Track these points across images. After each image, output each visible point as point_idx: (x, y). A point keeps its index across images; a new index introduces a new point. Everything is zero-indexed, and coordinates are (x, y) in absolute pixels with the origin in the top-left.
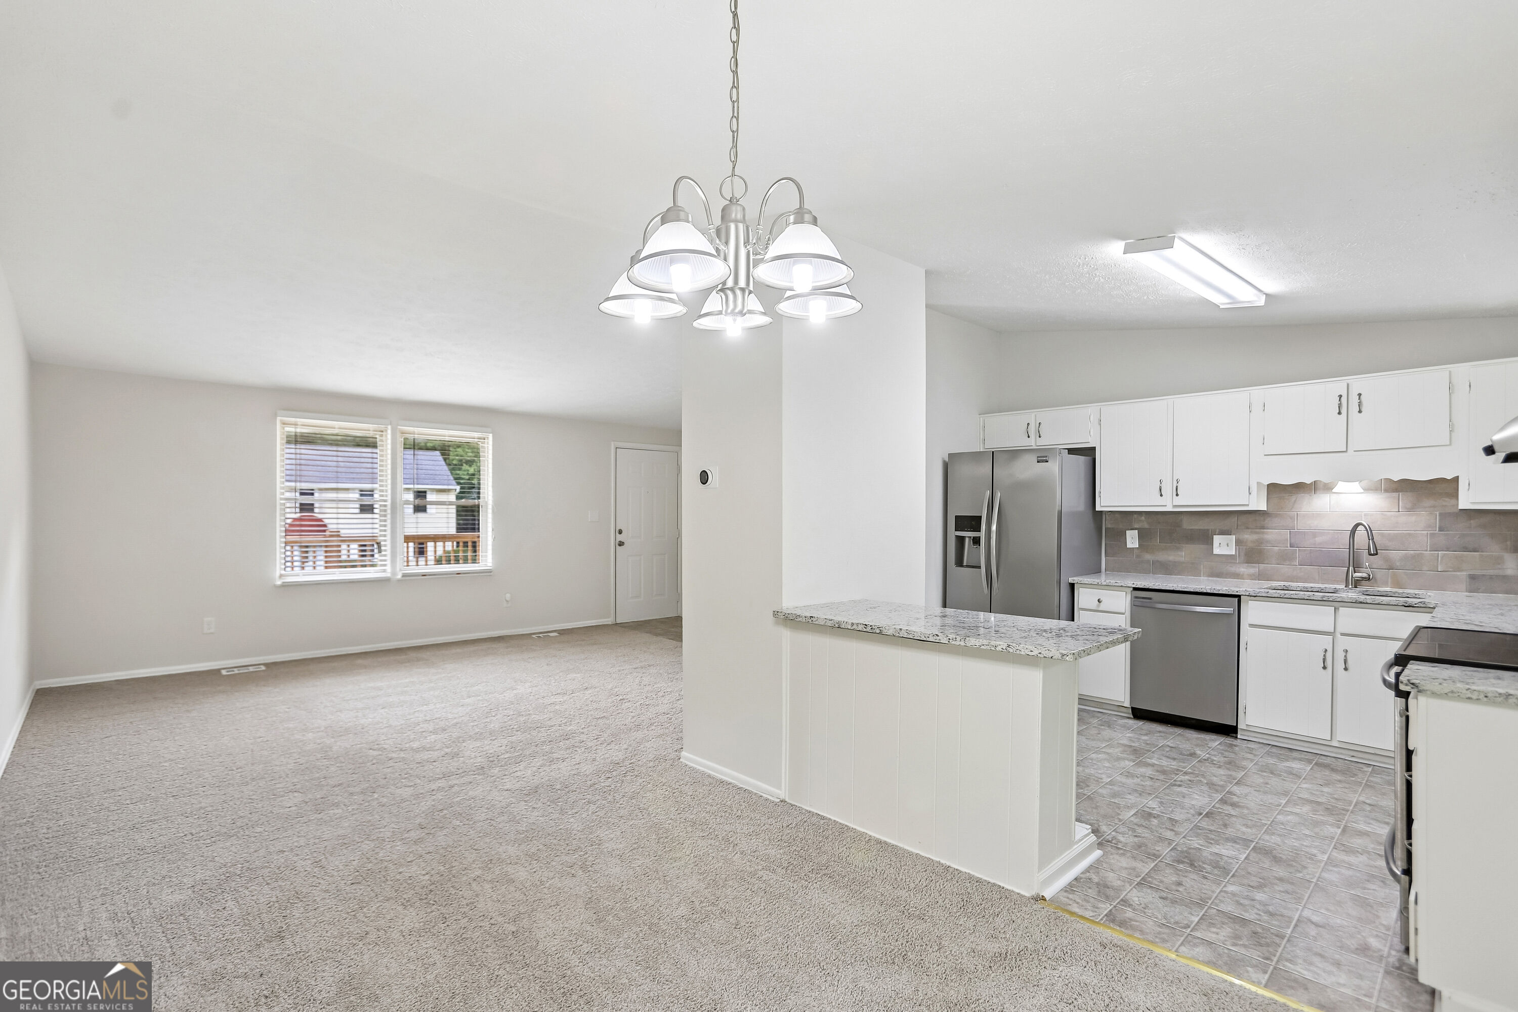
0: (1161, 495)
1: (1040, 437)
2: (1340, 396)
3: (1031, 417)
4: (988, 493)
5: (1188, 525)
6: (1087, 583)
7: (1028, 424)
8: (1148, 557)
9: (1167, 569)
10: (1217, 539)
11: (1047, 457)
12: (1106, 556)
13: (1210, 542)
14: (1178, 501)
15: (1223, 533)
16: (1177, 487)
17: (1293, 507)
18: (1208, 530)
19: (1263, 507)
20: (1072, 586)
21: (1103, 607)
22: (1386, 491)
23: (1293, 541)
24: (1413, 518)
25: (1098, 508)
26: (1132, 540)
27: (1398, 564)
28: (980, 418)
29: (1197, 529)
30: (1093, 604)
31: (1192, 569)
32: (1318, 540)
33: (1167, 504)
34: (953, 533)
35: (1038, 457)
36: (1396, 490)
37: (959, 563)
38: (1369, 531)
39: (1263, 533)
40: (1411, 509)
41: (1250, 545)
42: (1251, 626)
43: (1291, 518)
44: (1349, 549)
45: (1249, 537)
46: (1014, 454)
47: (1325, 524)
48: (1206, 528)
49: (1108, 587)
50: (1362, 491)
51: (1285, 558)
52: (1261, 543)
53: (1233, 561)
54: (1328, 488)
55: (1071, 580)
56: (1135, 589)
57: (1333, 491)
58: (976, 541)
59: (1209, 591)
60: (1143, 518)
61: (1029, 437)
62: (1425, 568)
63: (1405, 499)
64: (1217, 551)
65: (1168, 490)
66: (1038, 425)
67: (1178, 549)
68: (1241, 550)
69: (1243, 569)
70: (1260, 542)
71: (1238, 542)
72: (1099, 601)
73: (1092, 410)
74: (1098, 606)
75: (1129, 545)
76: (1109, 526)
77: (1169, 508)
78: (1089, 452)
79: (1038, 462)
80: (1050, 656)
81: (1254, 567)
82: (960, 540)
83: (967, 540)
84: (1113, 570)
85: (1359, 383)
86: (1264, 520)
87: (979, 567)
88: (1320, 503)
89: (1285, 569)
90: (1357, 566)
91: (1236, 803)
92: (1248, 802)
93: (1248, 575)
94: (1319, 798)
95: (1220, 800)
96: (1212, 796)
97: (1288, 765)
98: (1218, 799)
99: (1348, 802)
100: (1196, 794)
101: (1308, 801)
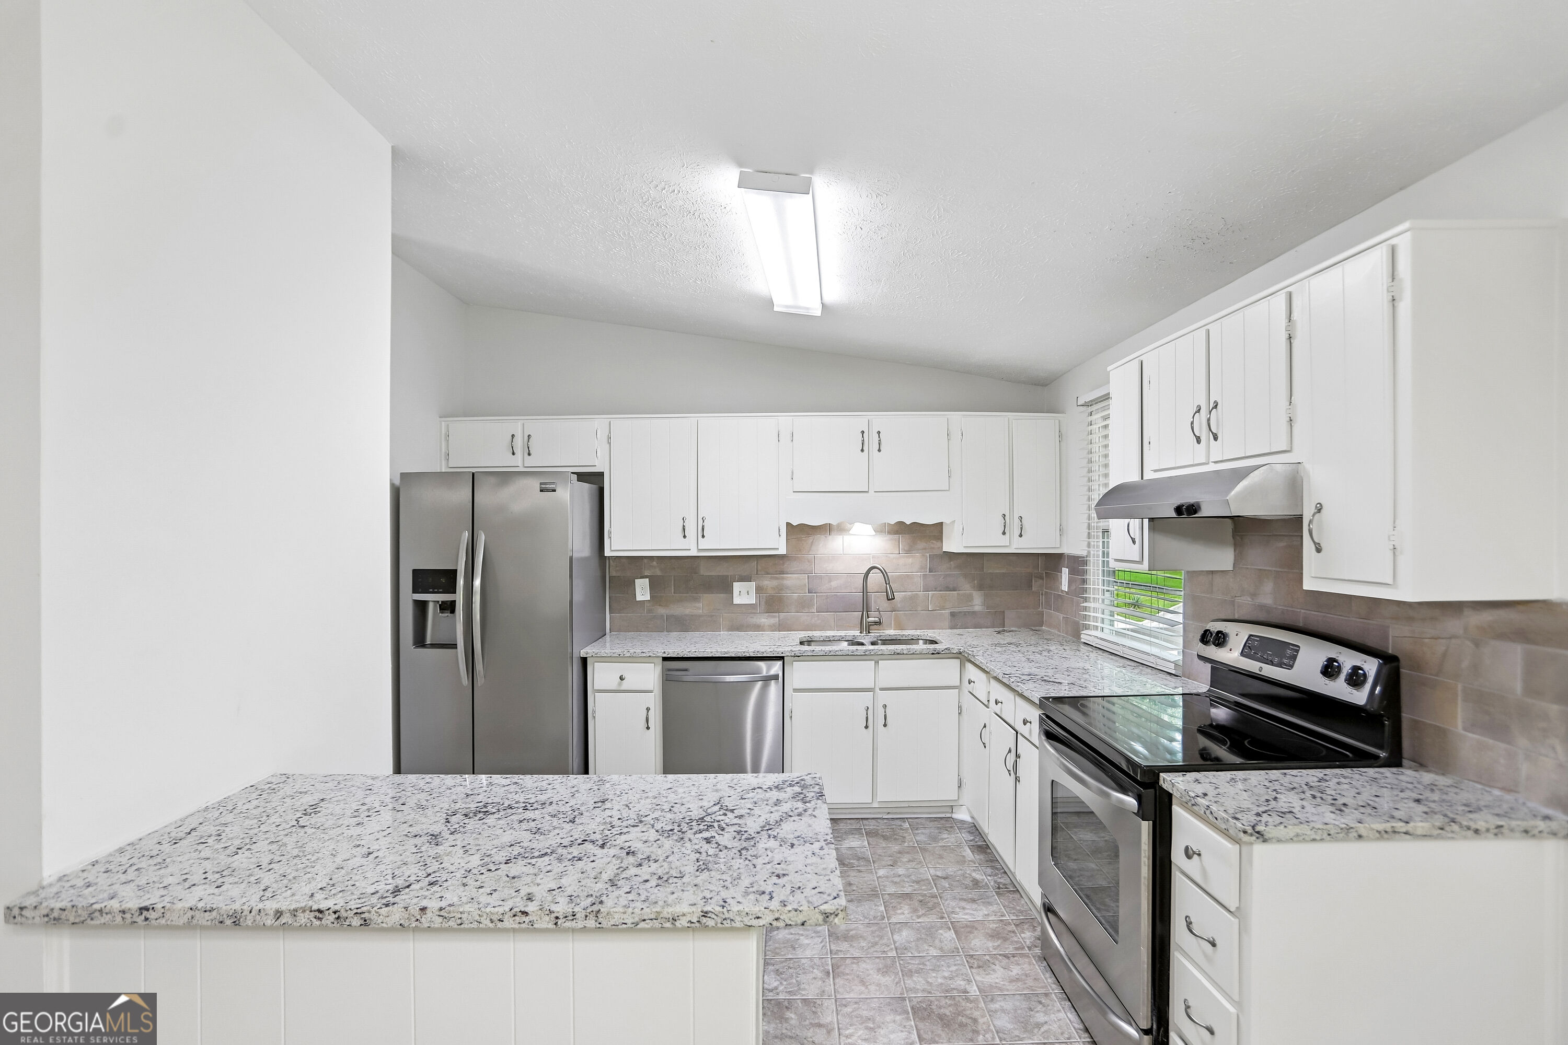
0: (685, 537)
1: (529, 454)
2: (863, 432)
3: (517, 426)
4: (466, 535)
5: (705, 571)
6: (605, 655)
7: (513, 436)
8: (661, 611)
9: (683, 625)
10: (737, 586)
11: (553, 483)
12: (610, 613)
13: (729, 590)
14: (704, 544)
15: (743, 579)
16: (703, 526)
17: (810, 550)
18: (728, 576)
19: (783, 551)
20: (584, 661)
21: (625, 685)
22: (889, 533)
23: (810, 587)
24: (910, 560)
25: (607, 553)
26: (642, 589)
27: (899, 606)
28: (441, 422)
29: (715, 576)
30: (613, 683)
31: (708, 623)
32: (834, 584)
33: (690, 548)
34: (408, 597)
35: (541, 484)
36: (896, 532)
37: (420, 641)
38: (884, 573)
39: (783, 578)
40: (909, 551)
41: (771, 592)
42: (795, 690)
43: (808, 562)
44: (863, 592)
45: (769, 583)
46: (505, 477)
47: (838, 567)
48: (725, 574)
49: (633, 659)
50: (874, 533)
51: (803, 605)
52: (782, 589)
53: (753, 611)
54: (840, 529)
55: (583, 655)
56: (665, 659)
57: (850, 532)
58: (449, 607)
59: (752, 655)
60: (655, 563)
61: (513, 454)
62: (920, 609)
63: (904, 540)
64: (737, 600)
65: (691, 531)
66: (526, 438)
67: (696, 599)
68: (761, 598)
69: (765, 620)
70: (780, 588)
71: (759, 590)
72: (622, 678)
73: (599, 423)
74: (620, 684)
75: (639, 598)
76: (614, 574)
77: (693, 553)
78: (594, 479)
79: (541, 491)
81: (774, 617)
82: (421, 607)
83: (431, 606)
84: (619, 631)
85: (881, 421)
86: (783, 564)
87: (454, 646)
88: (836, 544)
89: (804, 617)
90: (866, 607)
91: (847, 932)
92: (856, 925)
93: (769, 626)
94: (903, 887)
95: (829, 936)
96: (819, 932)
97: (848, 846)
98: (827, 934)
99: (927, 882)
100: (802, 935)
101: (899, 897)
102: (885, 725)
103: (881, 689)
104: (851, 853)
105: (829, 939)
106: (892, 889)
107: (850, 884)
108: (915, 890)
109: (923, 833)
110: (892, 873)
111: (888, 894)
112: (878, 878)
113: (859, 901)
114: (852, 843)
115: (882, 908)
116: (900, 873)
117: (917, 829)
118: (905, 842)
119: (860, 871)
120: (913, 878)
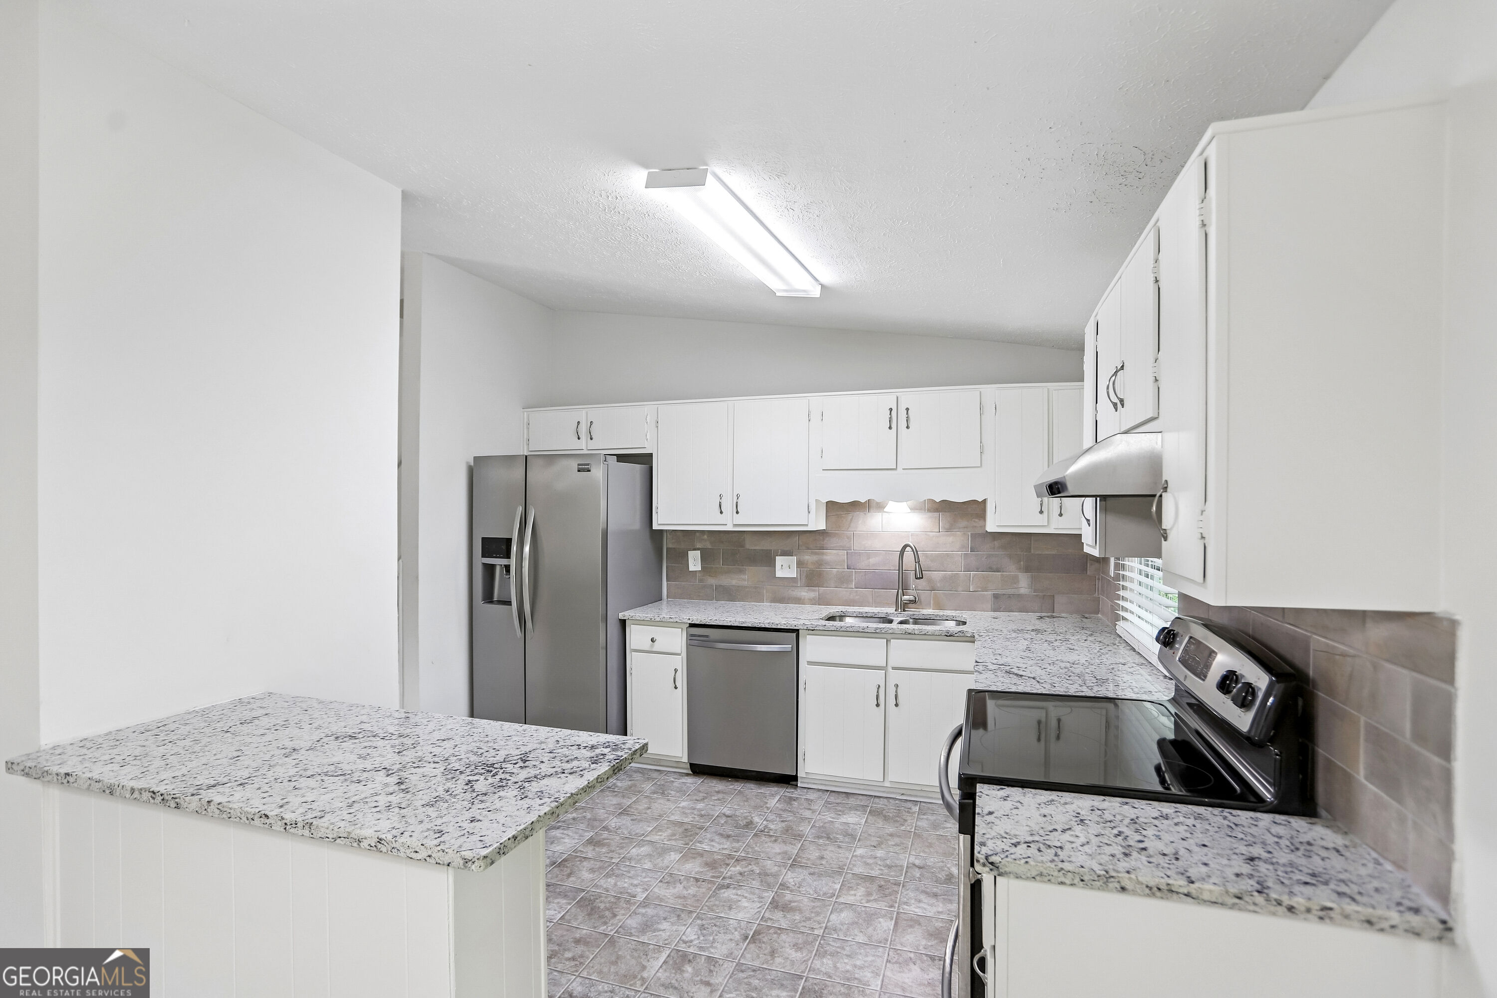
0: (721, 512)
1: (591, 439)
2: (891, 410)
3: (582, 414)
4: (520, 509)
5: (751, 545)
6: (639, 618)
7: (579, 422)
8: (711, 581)
9: (730, 595)
10: (779, 560)
11: (588, 465)
12: (667, 580)
13: (772, 564)
14: (740, 519)
15: (785, 553)
16: (737, 503)
17: (849, 526)
18: (771, 550)
19: (822, 526)
20: (623, 623)
21: (657, 647)
22: (929, 510)
23: (849, 563)
24: (951, 539)
25: (655, 527)
26: (694, 562)
27: (938, 585)
28: (524, 412)
29: (760, 550)
30: (647, 645)
31: (752, 595)
32: (872, 561)
33: (728, 523)
34: (480, 561)
35: (579, 465)
36: (937, 510)
37: (488, 598)
38: (915, 552)
39: (823, 554)
40: (949, 530)
41: (811, 567)
42: (810, 663)
43: (848, 538)
44: (899, 570)
45: (808, 558)
46: (551, 458)
47: (877, 545)
48: (769, 548)
49: (662, 623)
50: (910, 511)
51: (843, 580)
52: (821, 565)
53: (794, 585)
54: (880, 507)
55: (621, 616)
56: (692, 625)
57: (885, 510)
58: (507, 568)
59: (767, 626)
60: (706, 537)
61: (579, 438)
62: (960, 589)
63: (944, 519)
64: (779, 574)
65: (728, 507)
66: (589, 424)
67: (741, 572)
68: (802, 572)
69: (805, 593)
70: (820, 564)
71: (800, 564)
72: (653, 640)
73: (648, 409)
74: (652, 646)
75: (692, 568)
76: (670, 546)
77: (729, 528)
78: (646, 460)
79: (579, 471)
80: (446, 863)
81: (814, 591)
82: (489, 570)
83: (498, 569)
84: (675, 597)
85: (910, 397)
86: (824, 540)
87: (509, 603)
88: (874, 522)
89: (843, 592)
90: (904, 587)
91: (788, 903)
92: (802, 898)
93: (809, 599)
94: (872, 869)
95: (770, 903)
96: (762, 898)
97: (844, 820)
98: (769, 902)
99: (900, 868)
100: (746, 898)
101: (862, 878)
102: (897, 705)
103: (894, 668)
104: (842, 828)
105: (769, 906)
106: (859, 869)
107: (822, 858)
108: (882, 875)
109: (927, 819)
110: (870, 854)
111: (853, 874)
112: (853, 856)
113: (820, 875)
114: (849, 819)
115: (838, 886)
116: (878, 855)
117: (924, 814)
118: (903, 825)
119: (839, 847)
120: (888, 862)
